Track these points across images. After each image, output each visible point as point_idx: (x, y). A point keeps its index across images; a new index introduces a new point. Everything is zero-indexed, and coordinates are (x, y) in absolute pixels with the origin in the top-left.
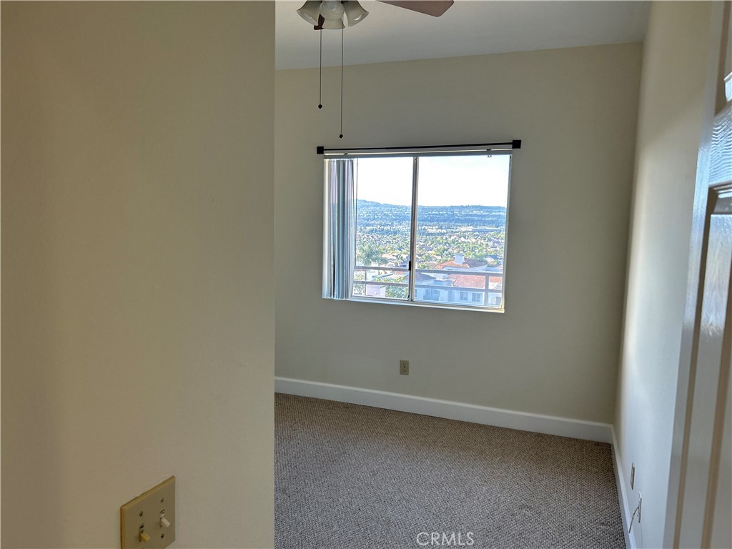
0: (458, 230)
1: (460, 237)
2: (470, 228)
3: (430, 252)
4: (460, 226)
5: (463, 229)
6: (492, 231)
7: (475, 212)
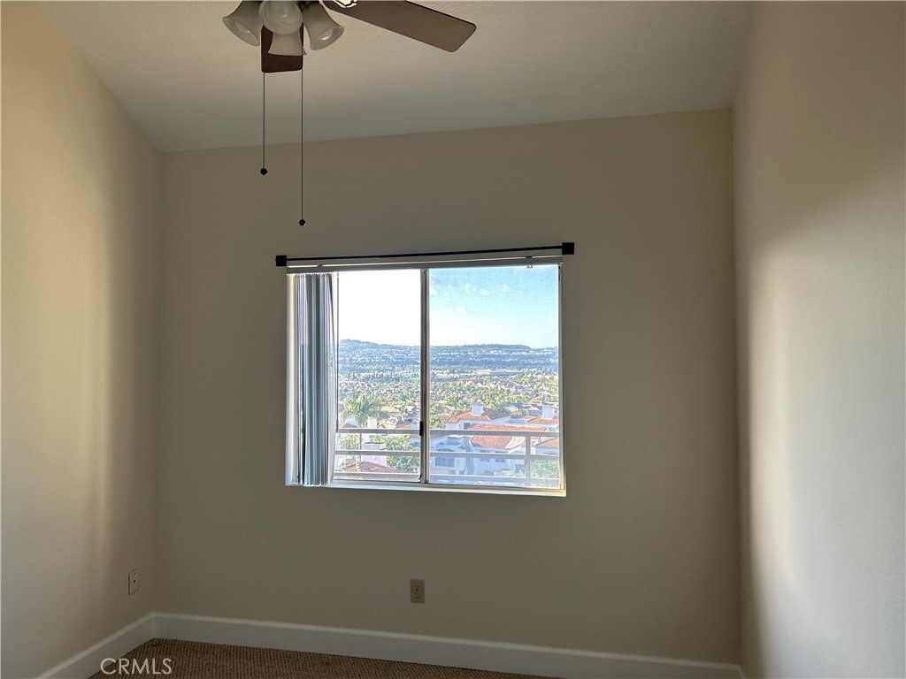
0: (473, 374)
1: (477, 383)
2: (488, 371)
3: (441, 401)
4: (475, 369)
5: (480, 372)
6: (514, 374)
7: (492, 352)
